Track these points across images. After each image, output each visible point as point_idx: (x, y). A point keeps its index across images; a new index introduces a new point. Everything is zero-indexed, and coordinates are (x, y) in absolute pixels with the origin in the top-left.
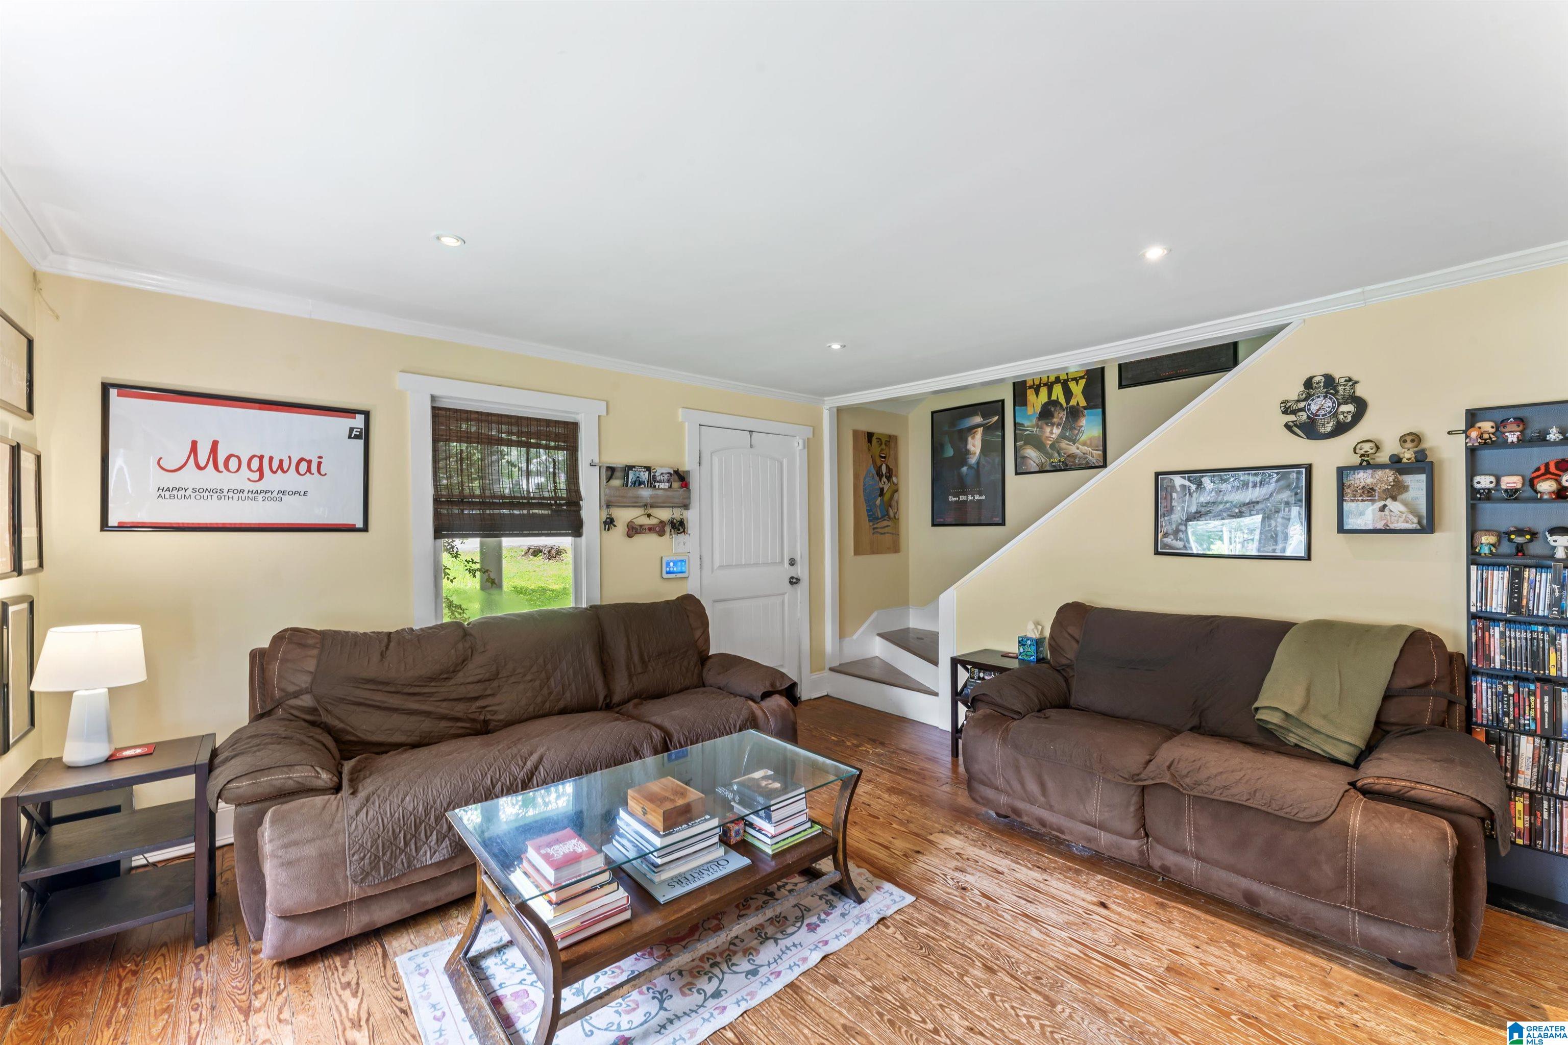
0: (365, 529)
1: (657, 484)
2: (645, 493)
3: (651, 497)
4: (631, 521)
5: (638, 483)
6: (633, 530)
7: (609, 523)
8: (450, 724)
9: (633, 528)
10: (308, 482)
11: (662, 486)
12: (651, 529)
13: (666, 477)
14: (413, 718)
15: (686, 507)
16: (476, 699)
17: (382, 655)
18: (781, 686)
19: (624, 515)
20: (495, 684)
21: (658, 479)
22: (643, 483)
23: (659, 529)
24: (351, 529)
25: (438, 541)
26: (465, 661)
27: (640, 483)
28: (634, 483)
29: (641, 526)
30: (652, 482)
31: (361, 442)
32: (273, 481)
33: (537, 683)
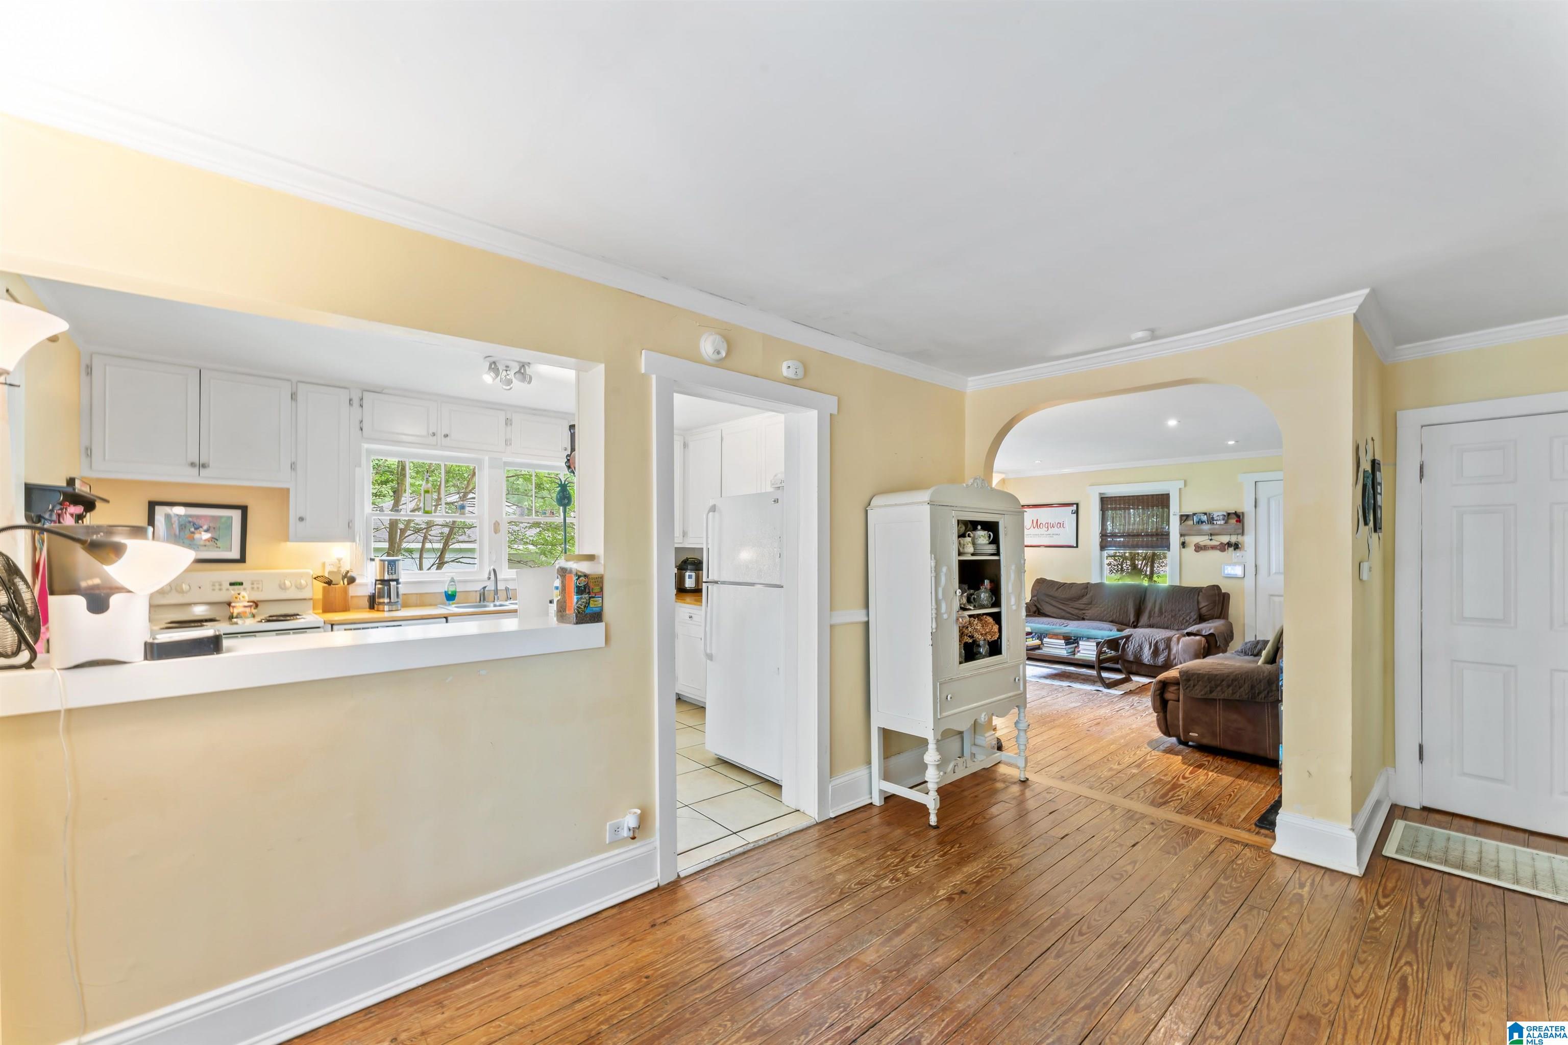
0: (1077, 547)
1: (1215, 522)
2: (1206, 527)
3: (1210, 529)
4: (1198, 543)
5: (1201, 522)
6: (1199, 548)
7: (1183, 545)
8: (1070, 615)
9: (1199, 547)
10: (1060, 531)
11: (1219, 523)
12: (1213, 548)
13: (1221, 517)
14: (1060, 611)
15: (1243, 534)
16: (1082, 610)
17: (1057, 589)
18: (1205, 632)
19: (1193, 540)
20: (1090, 606)
21: (1215, 519)
22: (1205, 522)
23: (1223, 547)
24: (1072, 547)
25: (1103, 552)
26: (1083, 596)
27: (1202, 522)
28: (1198, 522)
29: (1205, 546)
30: (1211, 520)
31: (1075, 515)
32: (1051, 531)
33: (1103, 609)
